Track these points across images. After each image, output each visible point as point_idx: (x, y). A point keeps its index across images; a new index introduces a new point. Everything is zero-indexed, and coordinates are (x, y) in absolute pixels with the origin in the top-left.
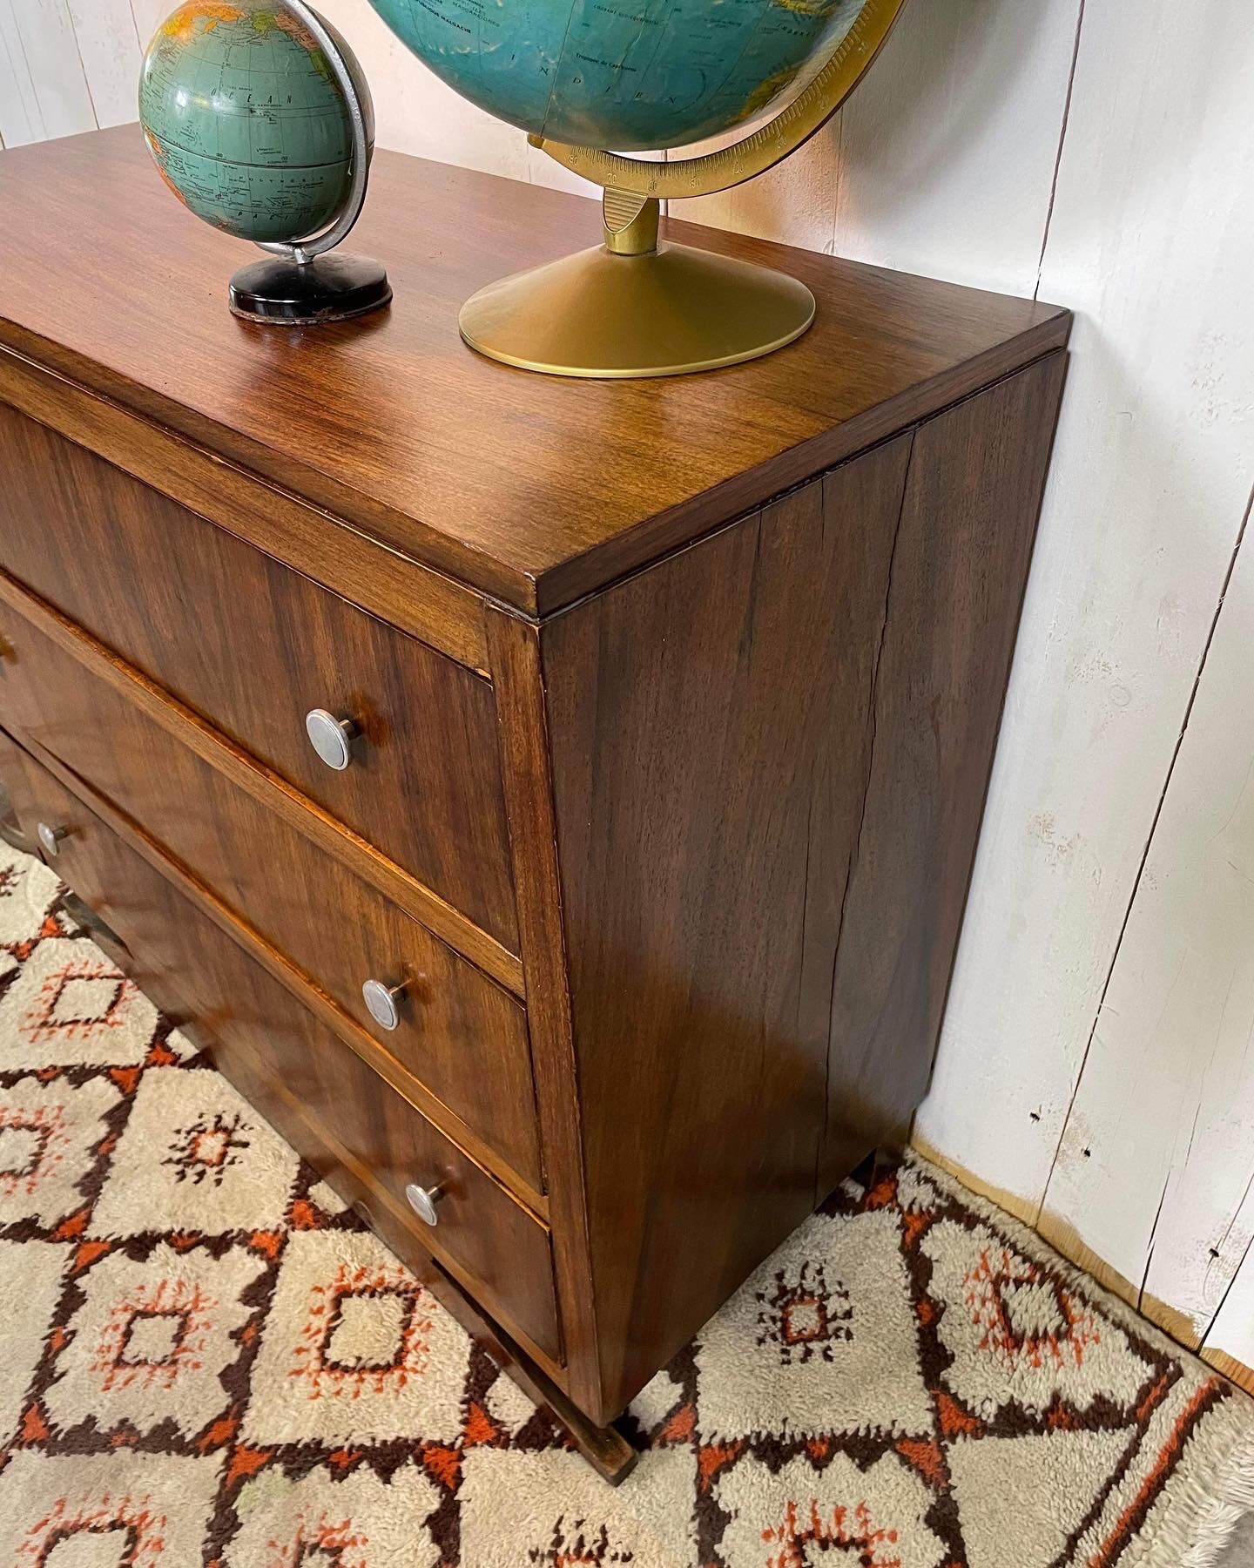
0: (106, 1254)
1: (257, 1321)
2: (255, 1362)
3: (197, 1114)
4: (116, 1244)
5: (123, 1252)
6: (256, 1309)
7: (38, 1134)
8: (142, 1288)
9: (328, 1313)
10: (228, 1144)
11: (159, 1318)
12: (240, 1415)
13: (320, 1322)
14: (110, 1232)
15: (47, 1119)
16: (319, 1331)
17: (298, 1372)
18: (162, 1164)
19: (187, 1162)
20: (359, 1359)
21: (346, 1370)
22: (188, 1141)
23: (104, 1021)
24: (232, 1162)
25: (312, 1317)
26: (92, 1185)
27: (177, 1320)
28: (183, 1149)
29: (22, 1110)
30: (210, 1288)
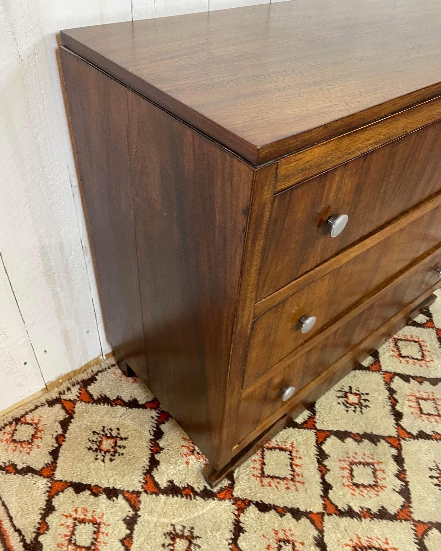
0: (402, 428)
1: (415, 378)
2: (428, 377)
3: (338, 405)
4: (398, 424)
5: (400, 421)
6: (411, 379)
7: (354, 467)
8: (412, 413)
9: (407, 359)
10: (351, 393)
11: (421, 406)
13: (411, 361)
14: (393, 427)
15: (345, 465)
16: (413, 361)
17: (427, 366)
18: (363, 414)
19: (361, 405)
20: (419, 351)
21: (423, 354)
22: (352, 406)
23: (291, 452)
24: (359, 391)
25: (410, 363)
26: (374, 439)
27: (420, 401)
28: (355, 408)
29: (343, 477)
30: (408, 391)
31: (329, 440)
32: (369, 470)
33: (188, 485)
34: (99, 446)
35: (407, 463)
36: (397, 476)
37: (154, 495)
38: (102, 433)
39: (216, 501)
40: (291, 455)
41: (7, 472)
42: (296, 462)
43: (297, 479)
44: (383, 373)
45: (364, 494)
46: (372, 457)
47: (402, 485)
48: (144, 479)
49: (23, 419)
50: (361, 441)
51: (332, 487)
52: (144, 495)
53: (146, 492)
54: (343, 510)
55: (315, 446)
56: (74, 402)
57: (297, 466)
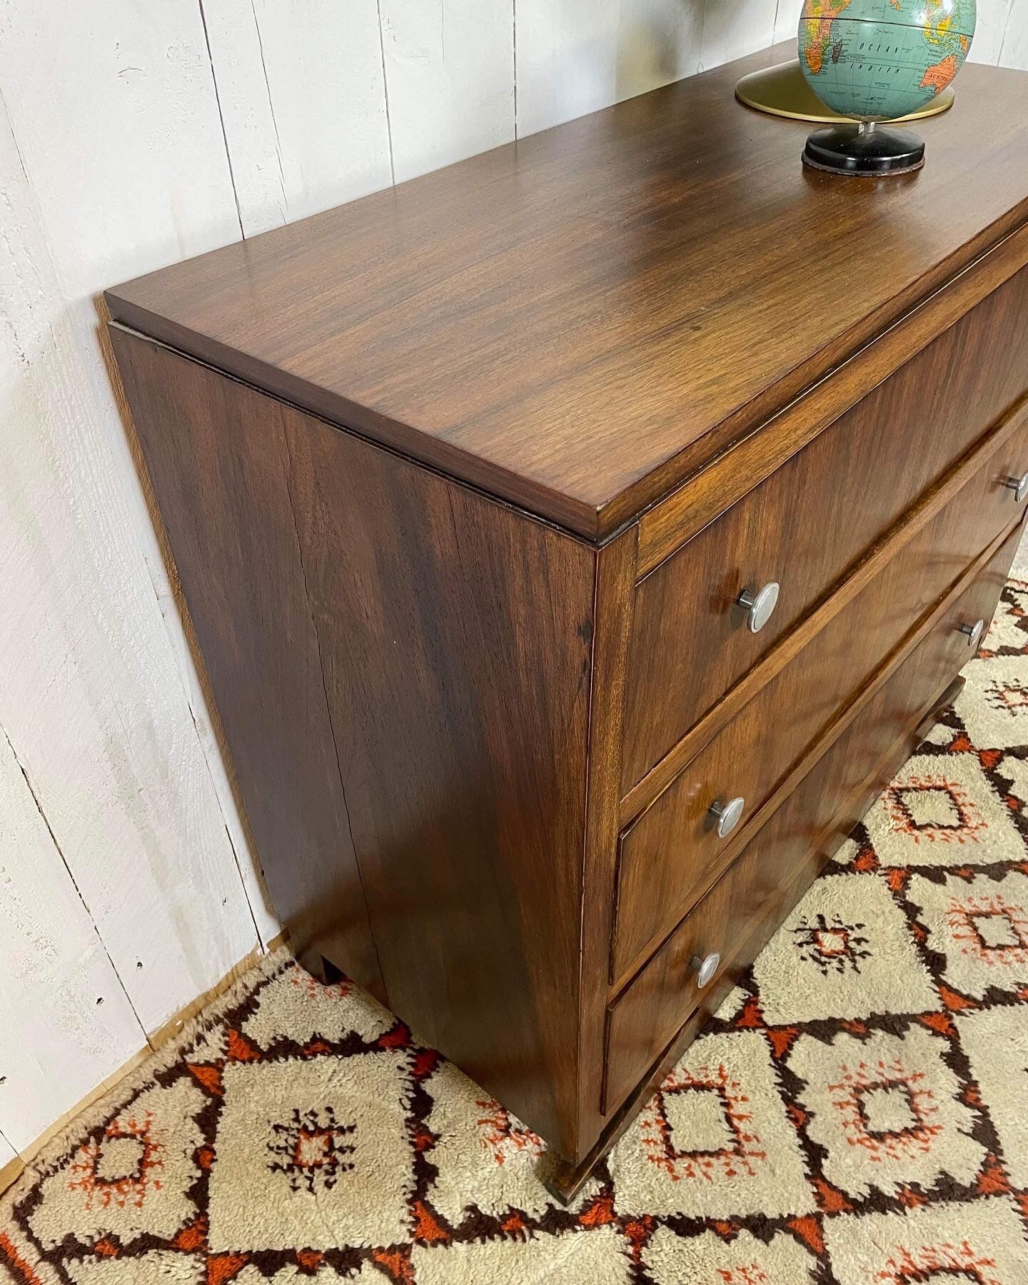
0: (950, 989)
1: (954, 870)
2: (981, 864)
3: (803, 963)
4: (939, 983)
5: (943, 974)
6: (946, 873)
7: (865, 1097)
8: (965, 951)
9: (930, 830)
10: (826, 930)
11: (980, 932)
12: (1016, 863)
13: (938, 834)
14: (931, 991)
15: (845, 1095)
16: (943, 833)
17: (975, 839)
18: (859, 972)
19: (852, 954)
20: (951, 809)
21: (961, 813)
22: (832, 960)
23: (722, 1089)
24: (840, 922)
25: (936, 839)
26: (894, 1024)
27: (975, 920)
28: (841, 961)
29: (845, 1124)
30: (946, 905)
31: (798, 1046)
32: (897, 1096)
33: (511, 1209)
34: (294, 1158)
35: (975, 1065)
36: (961, 1098)
37: (440, 1247)
38: (296, 1125)
39: (580, 1234)
40: (723, 1096)
41: (101, 1257)
42: (738, 1108)
43: (747, 1147)
44: (883, 872)
45: (899, 1154)
46: (898, 1066)
47: (974, 1117)
48: (410, 1212)
49: (110, 1128)
50: (868, 1035)
51: (827, 1151)
52: (417, 1250)
53: (420, 1242)
54: (861, 1199)
55: (770, 1065)
56: (218, 1066)
57: (740, 1118)
